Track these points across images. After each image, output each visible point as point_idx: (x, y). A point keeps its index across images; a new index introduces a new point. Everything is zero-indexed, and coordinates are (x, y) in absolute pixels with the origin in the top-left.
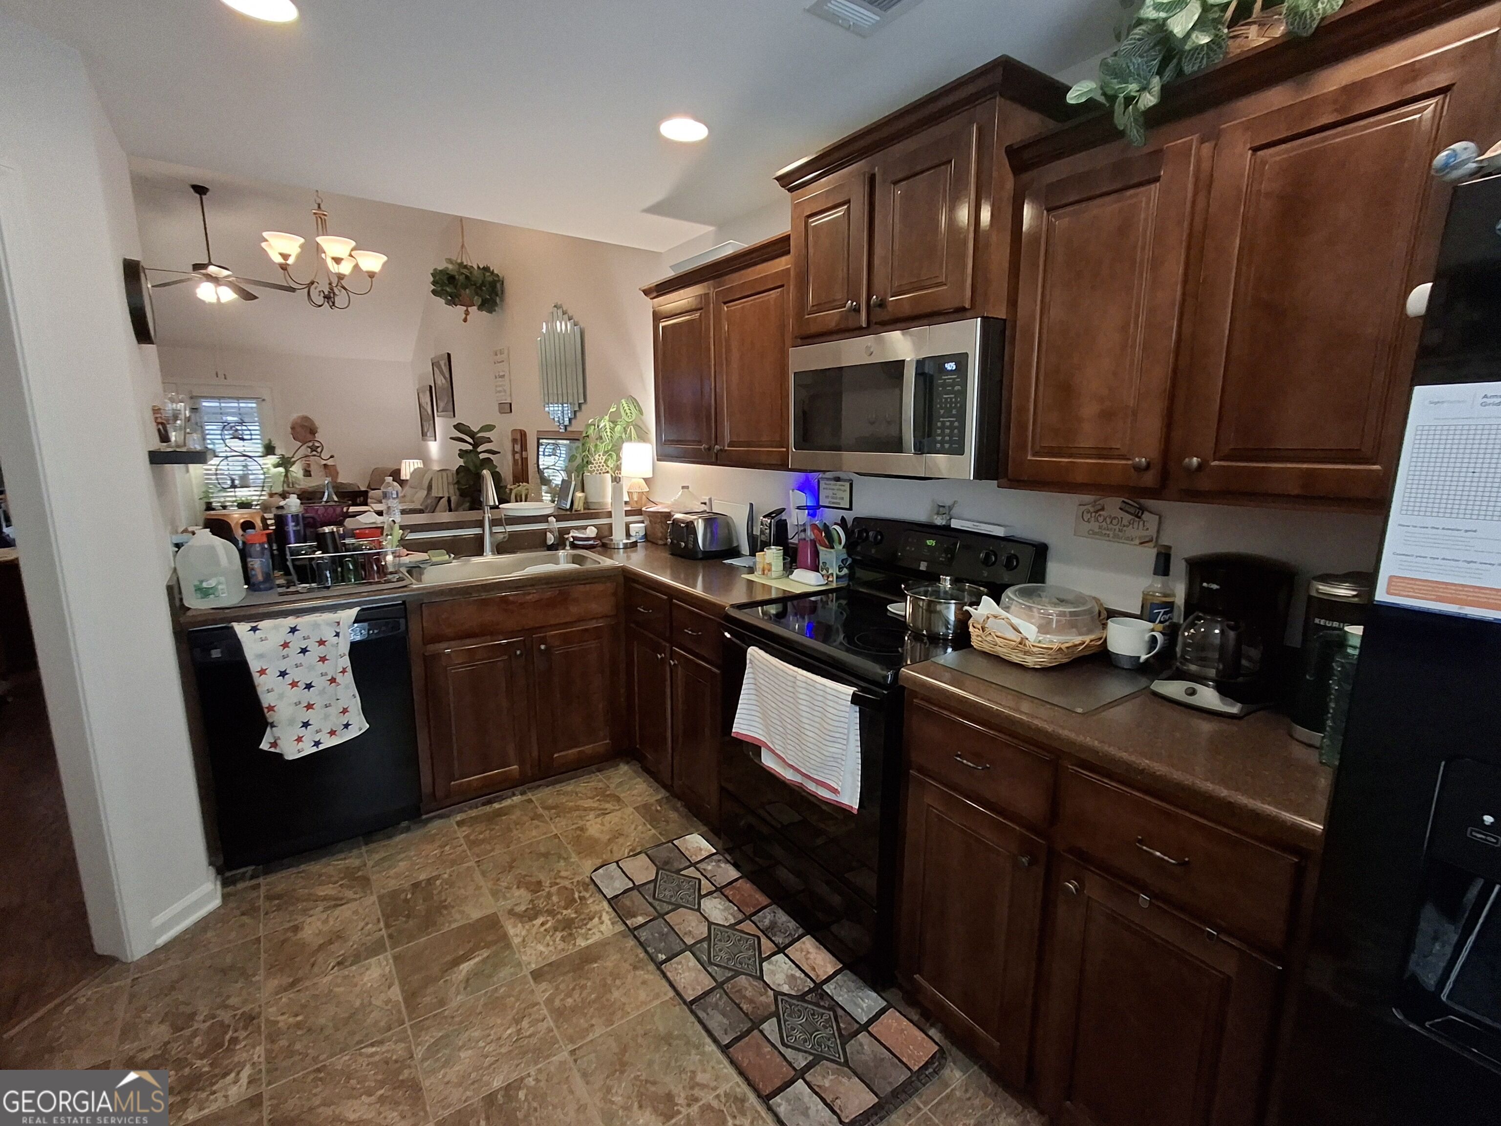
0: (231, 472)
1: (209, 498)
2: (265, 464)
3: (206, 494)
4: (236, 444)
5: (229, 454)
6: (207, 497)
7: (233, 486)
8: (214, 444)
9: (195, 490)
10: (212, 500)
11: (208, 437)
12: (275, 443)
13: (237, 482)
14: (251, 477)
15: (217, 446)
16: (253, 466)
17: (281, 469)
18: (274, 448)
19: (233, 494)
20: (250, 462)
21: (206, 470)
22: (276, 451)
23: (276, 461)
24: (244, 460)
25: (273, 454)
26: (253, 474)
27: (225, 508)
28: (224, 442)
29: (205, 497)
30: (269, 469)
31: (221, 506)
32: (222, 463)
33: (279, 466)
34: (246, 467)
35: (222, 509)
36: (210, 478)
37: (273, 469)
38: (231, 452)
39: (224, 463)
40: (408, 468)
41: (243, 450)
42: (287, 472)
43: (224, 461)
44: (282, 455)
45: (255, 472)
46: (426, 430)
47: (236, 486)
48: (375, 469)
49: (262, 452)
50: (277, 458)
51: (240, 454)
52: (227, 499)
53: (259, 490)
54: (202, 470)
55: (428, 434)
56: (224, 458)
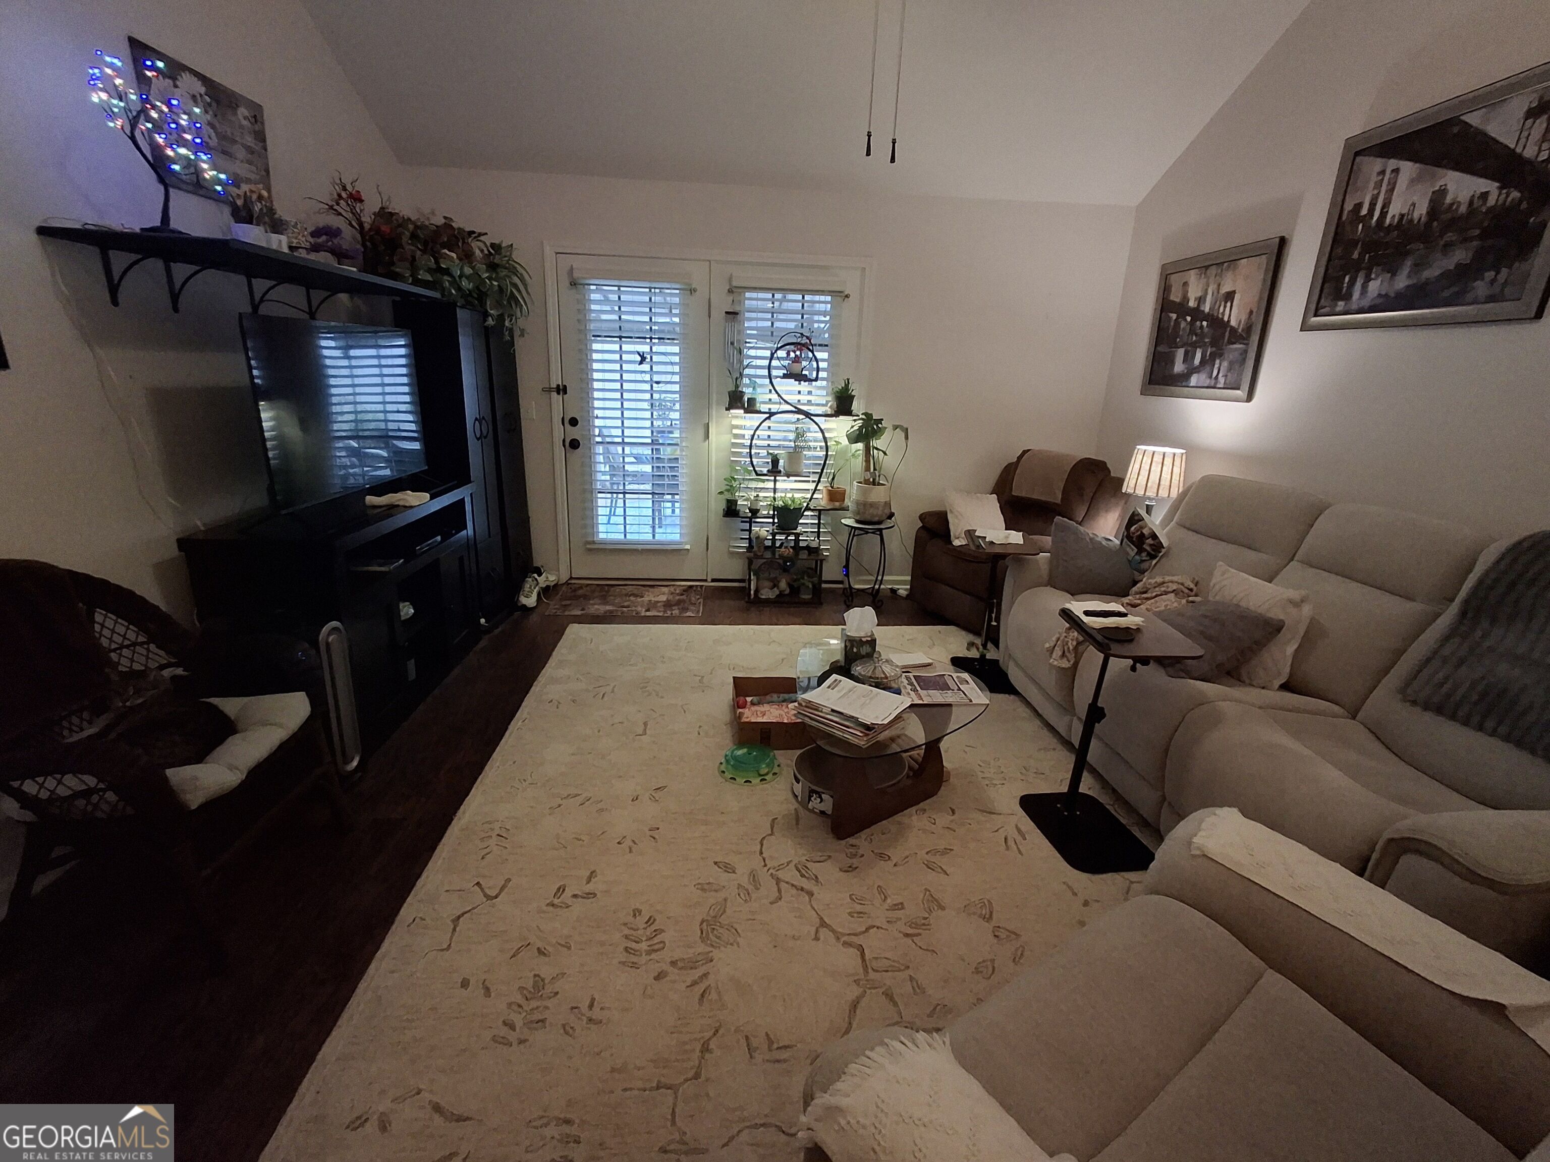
1: (734, 491)
2: (829, 430)
3: (730, 484)
4: (790, 388)
5: (774, 408)
6: (731, 489)
7: (775, 471)
8: (754, 386)
9: (713, 474)
10: (737, 495)
12: (856, 390)
13: (781, 464)
14: (806, 453)
15: (759, 390)
16: (814, 434)
17: (859, 446)
18: (852, 398)
19: (771, 486)
20: (808, 424)
21: (736, 436)
22: (855, 406)
23: (852, 427)
24: (798, 419)
25: (849, 413)
26: (809, 448)
27: (755, 512)
28: (771, 382)
29: (728, 490)
30: (838, 443)
31: (750, 509)
32: (763, 424)
33: (855, 438)
34: (800, 435)
35: (750, 515)
36: (741, 453)
37: (845, 441)
38: (780, 403)
39: (766, 424)
40: (1156, 469)
41: (799, 401)
42: (867, 449)
43: (767, 421)
44: (864, 417)
45: (812, 444)
46: (1179, 367)
47: (780, 471)
48: (1025, 452)
49: (831, 407)
50: (855, 420)
51: (794, 409)
52: (761, 494)
53: (813, 481)
54: (730, 436)
55: (1194, 380)
56: (768, 415)
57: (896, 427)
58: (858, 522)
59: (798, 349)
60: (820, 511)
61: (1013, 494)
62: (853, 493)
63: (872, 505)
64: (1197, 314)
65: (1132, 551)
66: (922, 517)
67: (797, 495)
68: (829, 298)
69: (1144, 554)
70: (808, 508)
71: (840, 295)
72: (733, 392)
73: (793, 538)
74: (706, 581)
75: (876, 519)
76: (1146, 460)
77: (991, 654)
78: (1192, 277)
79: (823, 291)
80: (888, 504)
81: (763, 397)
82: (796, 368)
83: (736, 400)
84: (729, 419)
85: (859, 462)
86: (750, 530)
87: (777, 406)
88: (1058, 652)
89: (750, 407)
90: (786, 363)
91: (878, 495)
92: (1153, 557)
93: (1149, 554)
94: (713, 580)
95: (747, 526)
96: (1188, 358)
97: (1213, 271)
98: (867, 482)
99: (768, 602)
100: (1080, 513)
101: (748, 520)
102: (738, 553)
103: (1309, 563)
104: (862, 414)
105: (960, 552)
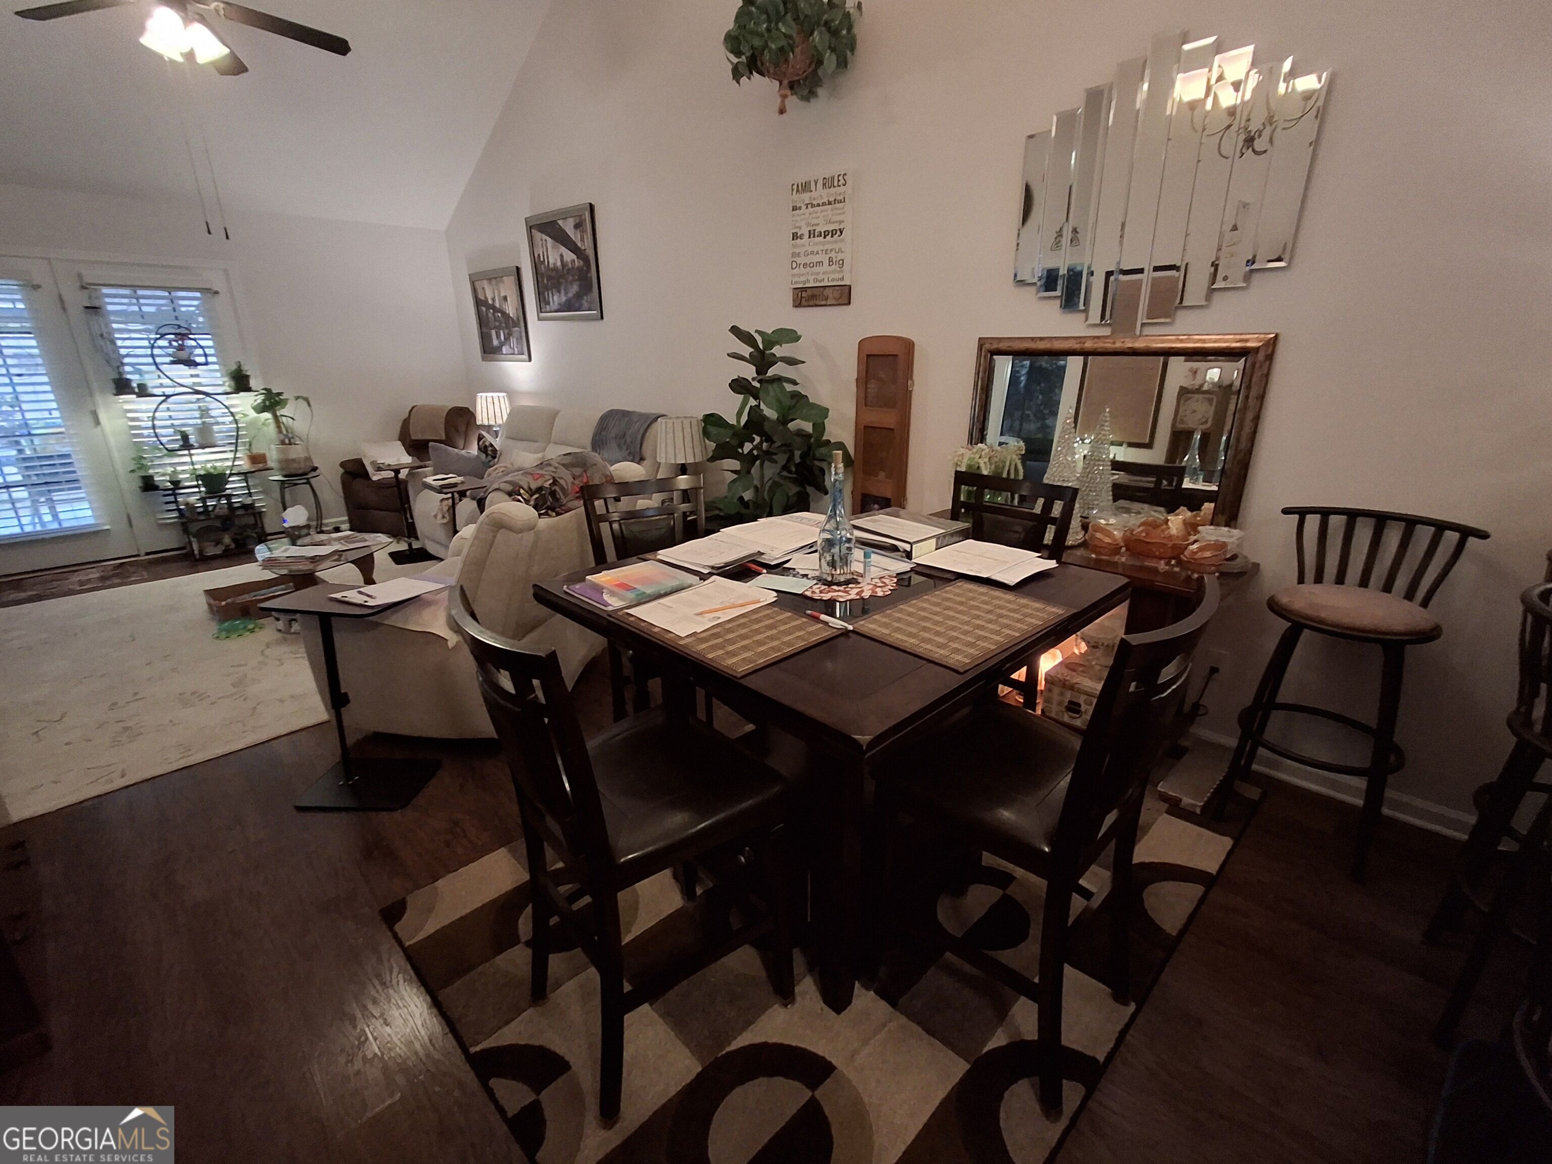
0: (176, 422)
1: (147, 468)
2: (233, 406)
3: (140, 462)
4: (182, 373)
5: (169, 391)
6: (142, 467)
7: (186, 445)
8: (140, 372)
9: (116, 455)
10: (151, 471)
11: (126, 360)
12: (248, 369)
13: (192, 439)
14: (216, 428)
15: (147, 376)
16: (217, 411)
17: (267, 415)
18: (247, 377)
19: (187, 459)
20: (209, 402)
21: (133, 419)
22: (253, 383)
23: (255, 401)
24: (198, 399)
25: (248, 389)
26: (218, 423)
27: (176, 484)
28: (158, 369)
29: (139, 468)
30: (245, 415)
31: (170, 482)
32: (161, 406)
33: (261, 409)
34: (204, 412)
35: (172, 487)
36: (142, 434)
37: (253, 414)
38: (174, 387)
39: (163, 406)
40: (491, 407)
41: (194, 383)
42: (276, 418)
43: (164, 403)
44: (264, 392)
45: (220, 420)
46: (495, 342)
47: (192, 445)
48: (413, 407)
49: (229, 386)
50: (256, 395)
51: (191, 390)
52: (179, 468)
53: (231, 451)
54: (125, 420)
55: (505, 350)
56: (164, 398)
57: (297, 398)
58: (285, 476)
59: (180, 339)
60: (245, 474)
61: (413, 438)
62: (273, 455)
63: (294, 460)
64: (493, 307)
65: (483, 456)
66: (342, 465)
67: (218, 464)
68: (198, 294)
69: (489, 457)
70: (231, 475)
71: (209, 292)
72: (118, 379)
73: (225, 502)
74: (138, 556)
75: (300, 472)
76: (484, 402)
77: (416, 545)
78: (485, 283)
79: (190, 288)
80: (308, 459)
81: (152, 381)
82: (183, 355)
83: (122, 386)
84: (119, 405)
85: (272, 429)
86: (176, 502)
87: (172, 389)
88: (440, 516)
89: (143, 392)
90: (171, 351)
91: (297, 452)
92: (494, 458)
93: (492, 457)
94: (147, 554)
95: (172, 499)
96: (498, 337)
97: (494, 281)
98: (283, 443)
99: (215, 557)
100: (461, 443)
101: (170, 492)
102: (171, 524)
103: (556, 443)
104: (263, 389)
105: (381, 484)
